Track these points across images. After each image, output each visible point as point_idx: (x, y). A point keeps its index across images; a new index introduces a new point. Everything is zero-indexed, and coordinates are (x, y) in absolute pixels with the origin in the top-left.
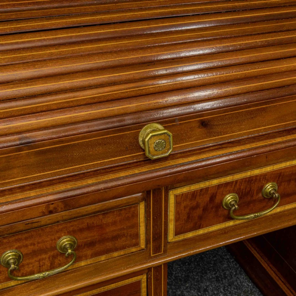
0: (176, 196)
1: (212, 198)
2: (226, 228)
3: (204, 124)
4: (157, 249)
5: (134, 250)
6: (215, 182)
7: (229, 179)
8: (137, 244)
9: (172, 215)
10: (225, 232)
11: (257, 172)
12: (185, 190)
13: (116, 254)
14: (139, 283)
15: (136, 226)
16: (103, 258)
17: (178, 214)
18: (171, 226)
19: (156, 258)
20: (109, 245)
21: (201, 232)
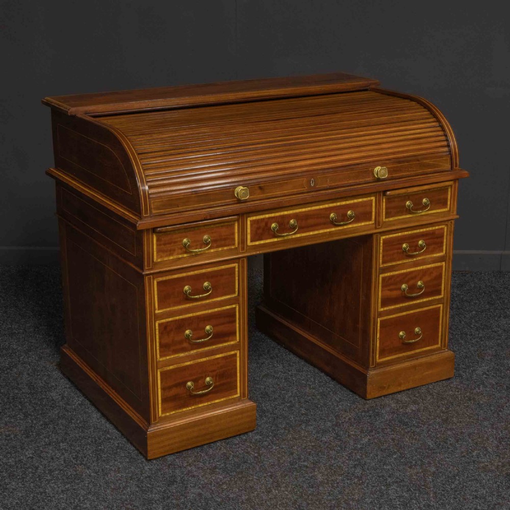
0: (251, 221)
1: (266, 224)
2: (273, 242)
3: (260, 188)
4: (243, 249)
5: (233, 247)
6: (267, 216)
7: (273, 215)
8: (234, 244)
9: (249, 231)
10: (273, 244)
11: (286, 213)
12: (254, 218)
13: (225, 248)
14: (234, 268)
15: (233, 234)
16: (220, 249)
17: (251, 230)
18: (249, 237)
19: (243, 253)
20: (223, 242)
21: (262, 242)
